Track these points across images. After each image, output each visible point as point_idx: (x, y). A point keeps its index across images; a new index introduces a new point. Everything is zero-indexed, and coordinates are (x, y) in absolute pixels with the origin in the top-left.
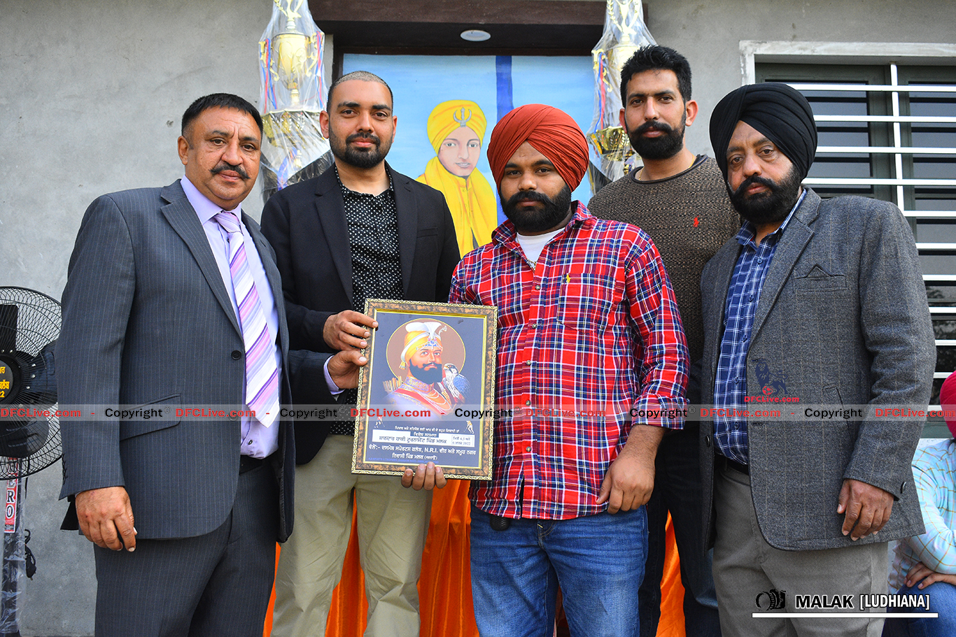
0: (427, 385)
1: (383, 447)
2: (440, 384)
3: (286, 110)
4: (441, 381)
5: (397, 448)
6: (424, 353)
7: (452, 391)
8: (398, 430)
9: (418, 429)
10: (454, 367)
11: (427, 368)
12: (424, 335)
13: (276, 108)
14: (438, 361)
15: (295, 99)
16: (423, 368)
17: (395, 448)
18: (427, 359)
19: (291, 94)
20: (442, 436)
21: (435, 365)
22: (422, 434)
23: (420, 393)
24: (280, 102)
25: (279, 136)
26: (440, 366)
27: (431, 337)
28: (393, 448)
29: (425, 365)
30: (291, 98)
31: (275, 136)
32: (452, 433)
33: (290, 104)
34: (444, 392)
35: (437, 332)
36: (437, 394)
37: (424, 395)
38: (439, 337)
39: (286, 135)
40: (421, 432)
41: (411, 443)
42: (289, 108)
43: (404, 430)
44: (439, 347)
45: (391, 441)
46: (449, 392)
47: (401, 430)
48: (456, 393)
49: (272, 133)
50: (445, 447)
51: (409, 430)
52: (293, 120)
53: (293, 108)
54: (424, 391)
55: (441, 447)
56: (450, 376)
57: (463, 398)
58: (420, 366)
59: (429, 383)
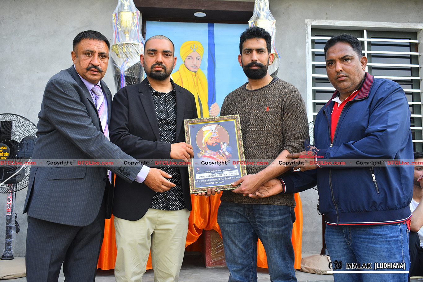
0: (215, 152)
1: (202, 181)
2: (220, 151)
3: (124, 42)
4: (220, 150)
5: (207, 180)
6: (212, 139)
7: (226, 153)
8: (206, 173)
9: (214, 171)
10: (225, 143)
11: (214, 145)
12: (211, 131)
13: (119, 42)
14: (218, 141)
15: (128, 38)
16: (212, 145)
17: (206, 181)
18: (213, 141)
19: (126, 36)
20: (225, 173)
21: (217, 143)
22: (217, 173)
23: (213, 156)
24: (121, 39)
25: (121, 53)
26: (219, 143)
27: (214, 132)
28: (205, 181)
29: (213, 144)
30: (126, 38)
31: (119, 53)
32: (229, 171)
33: (126, 40)
34: (223, 154)
35: (216, 129)
36: (220, 155)
37: (215, 157)
38: (217, 131)
39: (124, 53)
40: (216, 172)
41: (212, 177)
42: (125, 42)
43: (209, 172)
44: (218, 135)
45: (204, 178)
46: (225, 154)
47: (207, 173)
48: (228, 154)
49: (118, 52)
50: (227, 177)
51: (211, 172)
52: (127, 47)
53: (126, 42)
54: (214, 155)
55: (225, 177)
56: (224, 147)
57: (231, 155)
58: (211, 145)
59: (216, 151)
